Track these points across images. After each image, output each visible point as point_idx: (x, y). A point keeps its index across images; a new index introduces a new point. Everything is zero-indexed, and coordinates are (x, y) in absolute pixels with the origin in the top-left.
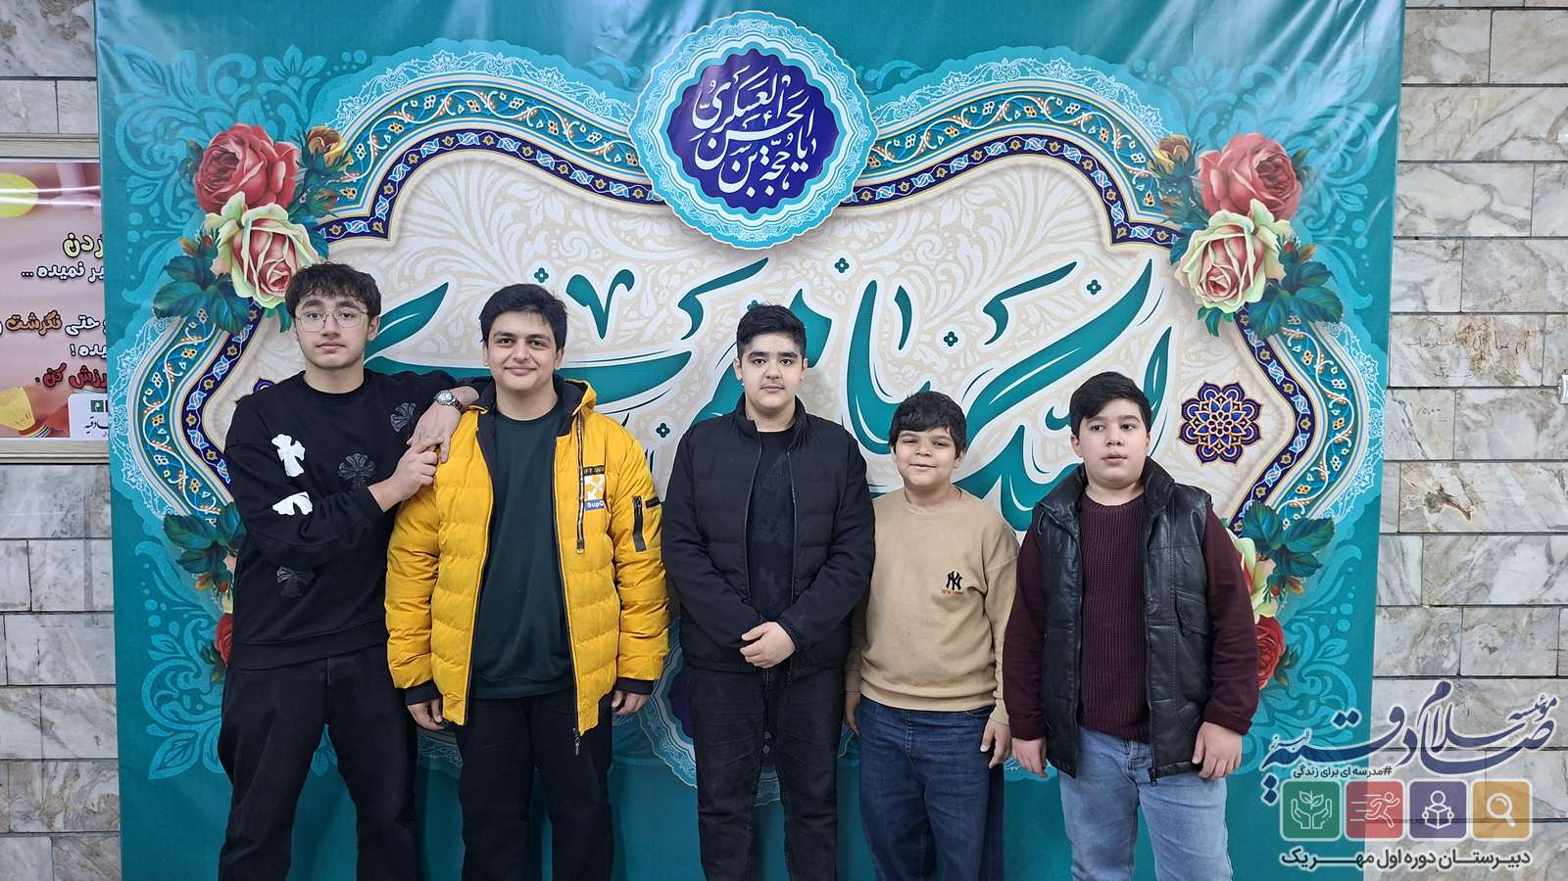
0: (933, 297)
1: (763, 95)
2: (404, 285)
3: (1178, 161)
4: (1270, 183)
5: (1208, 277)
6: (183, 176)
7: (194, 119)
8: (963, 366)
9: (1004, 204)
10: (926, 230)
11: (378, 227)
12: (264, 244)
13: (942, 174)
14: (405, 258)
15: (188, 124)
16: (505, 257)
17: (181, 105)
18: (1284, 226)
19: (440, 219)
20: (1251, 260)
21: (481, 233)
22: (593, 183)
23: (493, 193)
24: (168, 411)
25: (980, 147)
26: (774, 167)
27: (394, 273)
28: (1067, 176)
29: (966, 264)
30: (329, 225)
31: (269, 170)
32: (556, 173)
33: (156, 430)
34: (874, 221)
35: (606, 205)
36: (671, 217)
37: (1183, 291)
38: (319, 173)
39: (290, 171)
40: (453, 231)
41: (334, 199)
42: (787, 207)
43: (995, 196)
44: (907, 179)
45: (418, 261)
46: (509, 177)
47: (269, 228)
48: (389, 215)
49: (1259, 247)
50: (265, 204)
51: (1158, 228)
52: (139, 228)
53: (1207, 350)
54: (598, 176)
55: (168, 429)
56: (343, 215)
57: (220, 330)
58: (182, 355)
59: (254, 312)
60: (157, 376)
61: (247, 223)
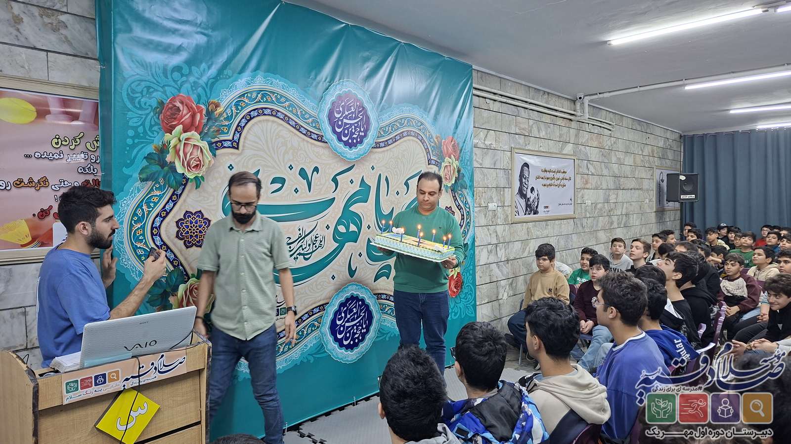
0: (394, 180)
1: (352, 108)
3: (439, 142)
4: (454, 151)
6: (155, 114)
7: (160, 89)
8: (400, 202)
11: (235, 145)
12: (189, 149)
13: (394, 140)
14: (245, 158)
15: (157, 91)
17: (155, 82)
18: (457, 162)
20: (452, 172)
21: (271, 149)
22: (307, 133)
23: (274, 135)
24: (144, 227)
25: (402, 133)
26: (356, 133)
28: (419, 144)
29: (400, 169)
30: (216, 142)
31: (193, 117)
32: (295, 128)
33: (138, 237)
34: (380, 154)
35: (311, 142)
36: (329, 148)
38: (212, 120)
39: (201, 118)
41: (219, 131)
43: (405, 148)
44: (387, 141)
46: (281, 128)
47: (192, 142)
48: (239, 140)
49: (453, 168)
50: (190, 131)
51: (436, 161)
52: (133, 138)
53: (446, 197)
55: (144, 236)
56: (222, 138)
57: (170, 188)
58: (152, 200)
59: (185, 180)
60: (139, 210)
61: (183, 139)
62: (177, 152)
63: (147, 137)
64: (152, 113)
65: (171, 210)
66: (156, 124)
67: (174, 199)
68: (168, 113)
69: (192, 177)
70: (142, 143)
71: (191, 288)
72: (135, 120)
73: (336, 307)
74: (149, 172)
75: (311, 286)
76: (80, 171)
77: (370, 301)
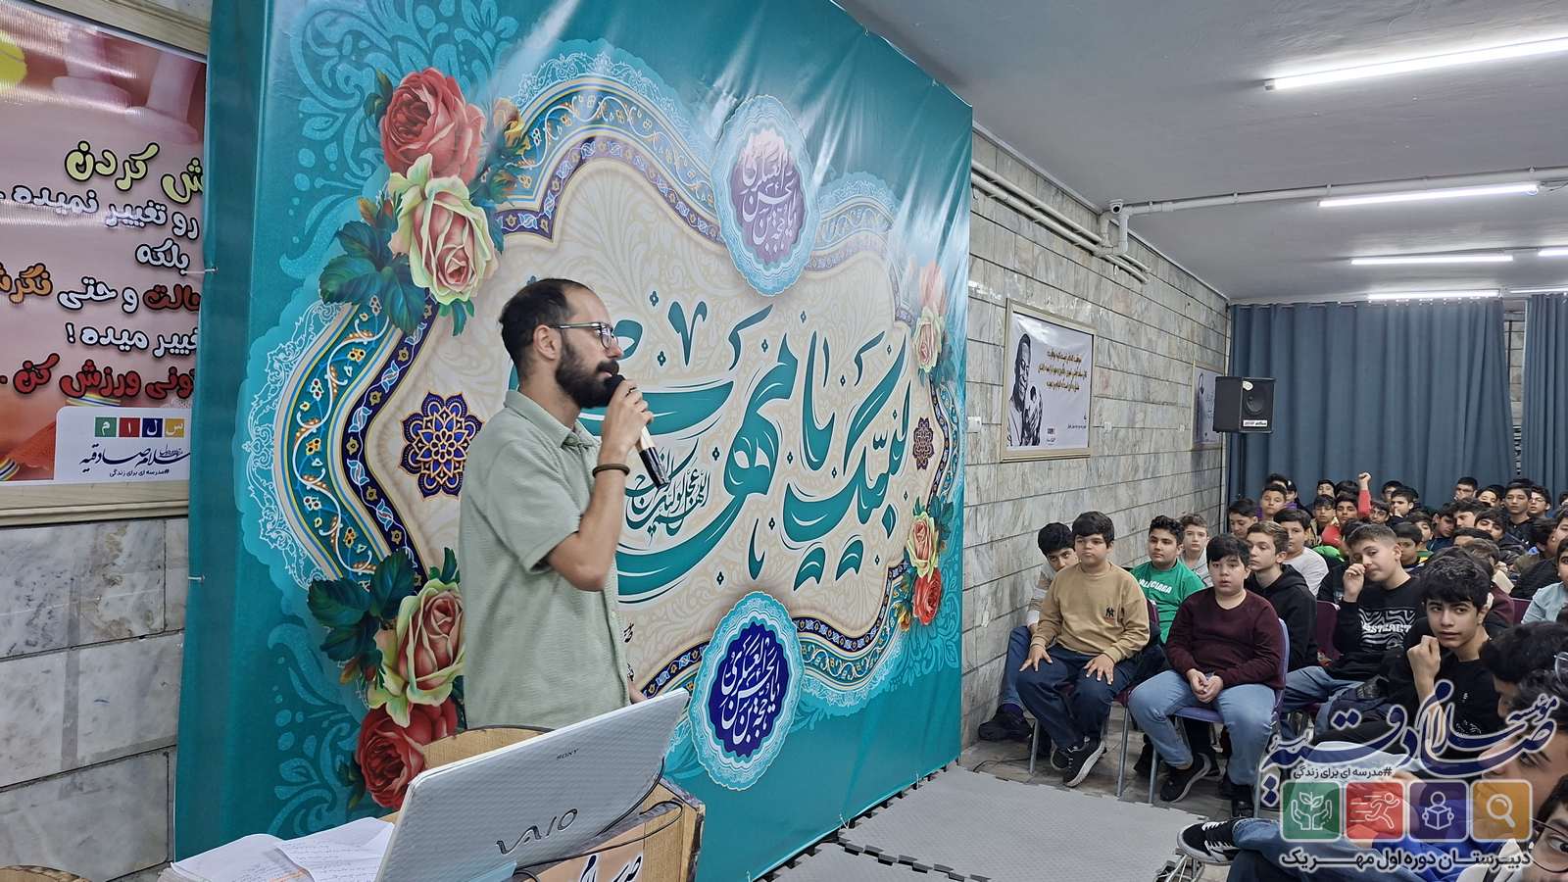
0: (837, 348)
1: (775, 168)
5: (921, 349)
6: (368, 114)
7: (385, 45)
8: (846, 402)
11: (544, 225)
12: (444, 224)
13: (843, 256)
14: (564, 263)
15: (379, 49)
20: (933, 340)
22: (689, 217)
23: (627, 210)
24: (326, 433)
26: (778, 229)
29: (849, 325)
30: (507, 213)
31: (457, 136)
32: (669, 201)
33: (309, 460)
34: (817, 284)
35: (696, 238)
36: (729, 258)
37: (914, 356)
39: (475, 143)
41: (513, 185)
42: (782, 264)
46: (639, 194)
47: (450, 206)
48: (554, 214)
49: (935, 332)
50: (449, 176)
51: (908, 313)
52: (310, 173)
53: (921, 396)
54: (692, 211)
55: (325, 460)
56: (518, 205)
57: (393, 326)
58: (349, 356)
59: (430, 307)
60: (316, 383)
61: (431, 191)
62: (416, 228)
63: (347, 175)
64: (362, 108)
65: (393, 388)
66: (371, 143)
67: (404, 357)
68: (401, 117)
69: (446, 301)
70: (334, 190)
71: (427, 607)
72: (319, 122)
73: (722, 653)
74: (346, 275)
75: (677, 600)
76: (143, 259)
77: (786, 637)
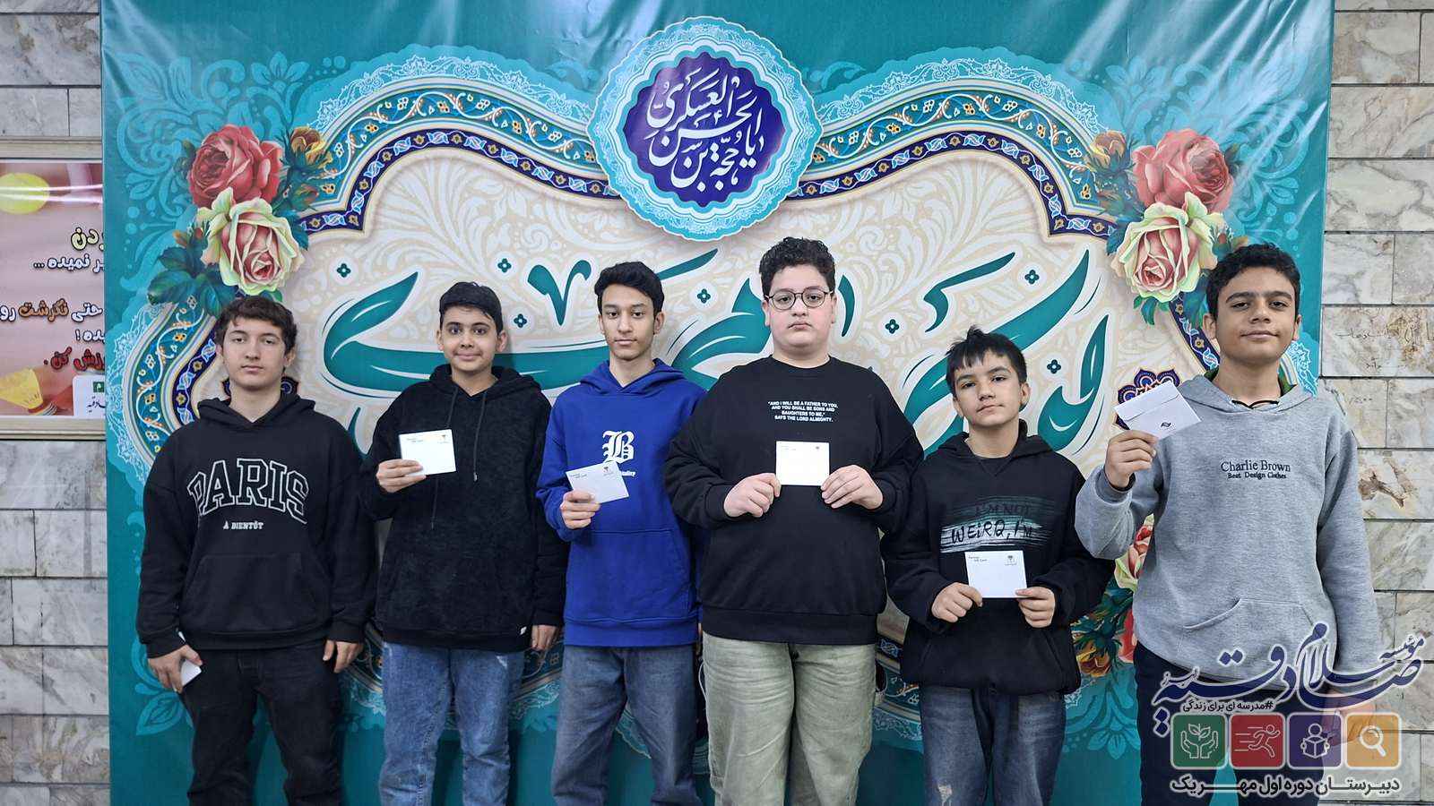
0: (875, 287)
1: (713, 96)
2: (377, 275)
3: (1114, 156)
4: (1203, 177)
5: (1143, 267)
6: (177, 173)
7: (187, 121)
8: (904, 352)
9: (944, 197)
10: (869, 222)
11: (353, 219)
12: (249, 236)
13: (884, 168)
14: (379, 248)
15: (183, 126)
16: (470, 248)
17: (177, 108)
18: (1217, 218)
19: (412, 213)
20: (1186, 251)
21: (448, 225)
22: (554, 179)
23: (459, 189)
24: (159, 390)
25: (920, 143)
26: (724, 163)
27: (367, 265)
28: (1004, 171)
29: (907, 253)
30: (309, 218)
31: (255, 168)
32: (519, 170)
33: (148, 408)
34: (820, 213)
35: (566, 199)
36: (626, 210)
37: (1120, 282)
38: (300, 170)
39: (274, 168)
40: (424, 224)
41: (315, 195)
42: (736, 201)
43: (935, 189)
44: (851, 174)
45: (390, 251)
46: (475, 173)
47: (254, 221)
48: (364, 209)
49: (1193, 238)
50: (250, 199)
51: (1094, 220)
52: (137, 221)
53: (1143, 338)
54: (558, 172)
55: (160, 408)
56: (321, 209)
57: (208, 316)
58: (174, 339)
60: (150, 358)
61: (234, 216)
62: (224, 244)
63: (163, 218)
64: (172, 170)
66: (181, 191)
68: (204, 167)
70: (153, 230)
74: (167, 284)
